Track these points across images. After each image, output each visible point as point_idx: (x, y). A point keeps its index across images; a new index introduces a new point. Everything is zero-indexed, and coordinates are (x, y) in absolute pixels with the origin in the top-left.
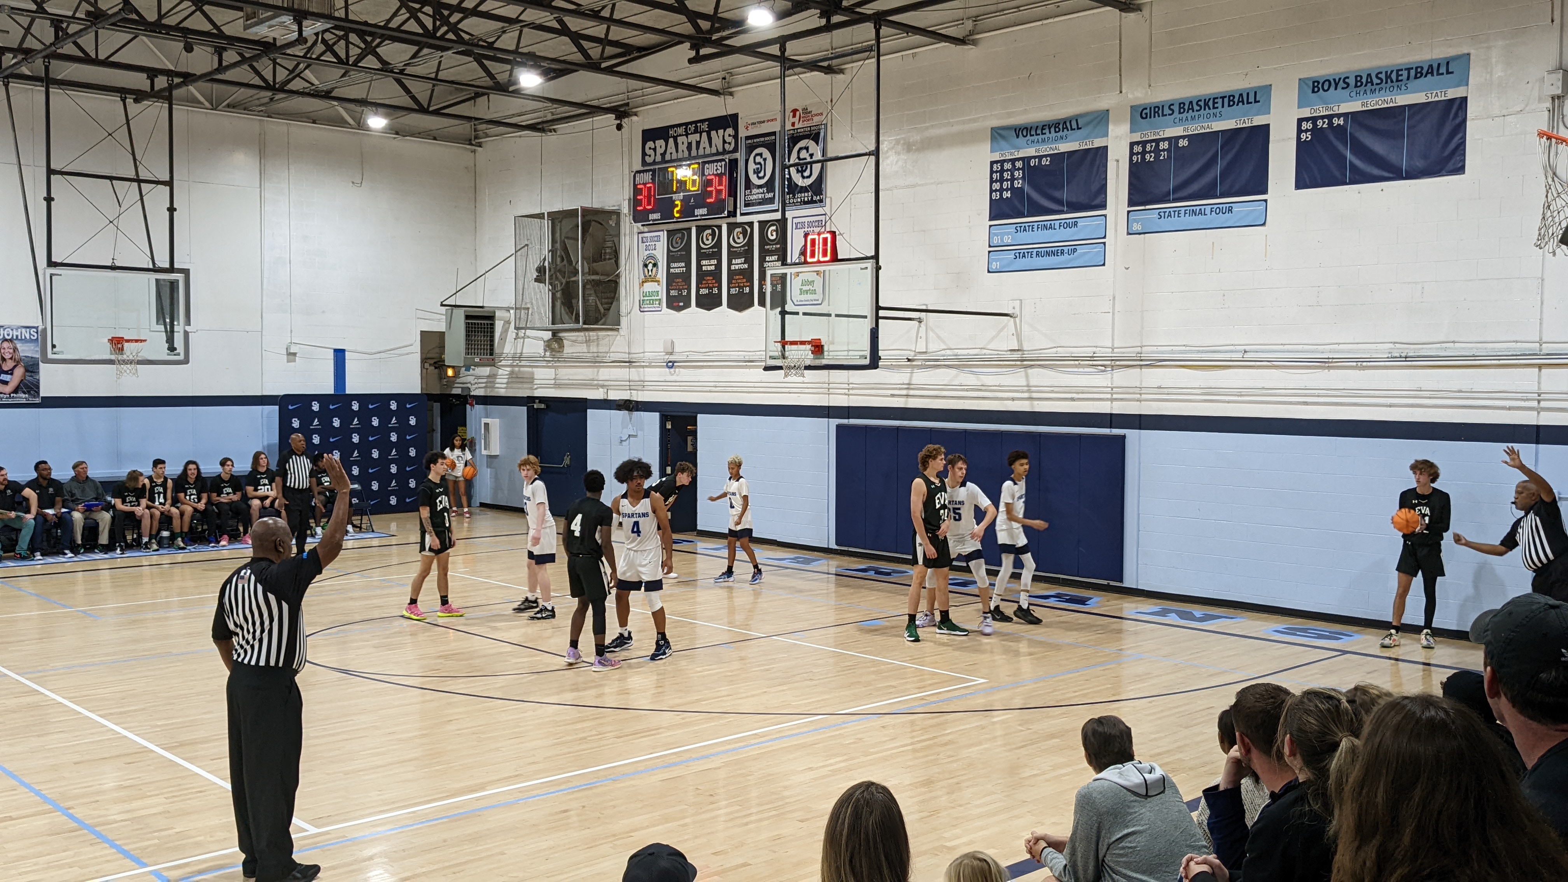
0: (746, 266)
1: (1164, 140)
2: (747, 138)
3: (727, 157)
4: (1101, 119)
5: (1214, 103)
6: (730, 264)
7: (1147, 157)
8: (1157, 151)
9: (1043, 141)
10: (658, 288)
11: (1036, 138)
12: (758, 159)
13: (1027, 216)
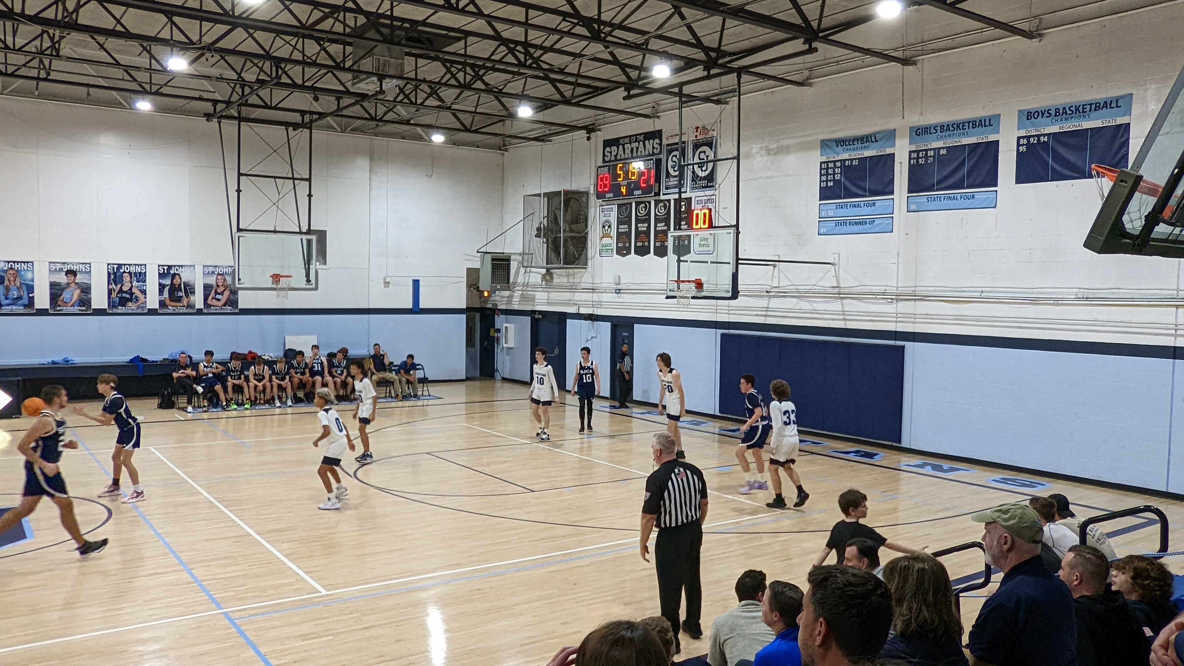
0: (666, 228)
1: (930, 150)
2: (668, 145)
3: (654, 158)
4: (891, 135)
5: (963, 126)
6: (656, 227)
7: (920, 160)
8: (926, 157)
9: (854, 149)
10: (611, 242)
11: (849, 147)
12: (674, 159)
13: (844, 198)
